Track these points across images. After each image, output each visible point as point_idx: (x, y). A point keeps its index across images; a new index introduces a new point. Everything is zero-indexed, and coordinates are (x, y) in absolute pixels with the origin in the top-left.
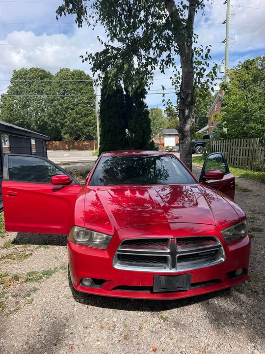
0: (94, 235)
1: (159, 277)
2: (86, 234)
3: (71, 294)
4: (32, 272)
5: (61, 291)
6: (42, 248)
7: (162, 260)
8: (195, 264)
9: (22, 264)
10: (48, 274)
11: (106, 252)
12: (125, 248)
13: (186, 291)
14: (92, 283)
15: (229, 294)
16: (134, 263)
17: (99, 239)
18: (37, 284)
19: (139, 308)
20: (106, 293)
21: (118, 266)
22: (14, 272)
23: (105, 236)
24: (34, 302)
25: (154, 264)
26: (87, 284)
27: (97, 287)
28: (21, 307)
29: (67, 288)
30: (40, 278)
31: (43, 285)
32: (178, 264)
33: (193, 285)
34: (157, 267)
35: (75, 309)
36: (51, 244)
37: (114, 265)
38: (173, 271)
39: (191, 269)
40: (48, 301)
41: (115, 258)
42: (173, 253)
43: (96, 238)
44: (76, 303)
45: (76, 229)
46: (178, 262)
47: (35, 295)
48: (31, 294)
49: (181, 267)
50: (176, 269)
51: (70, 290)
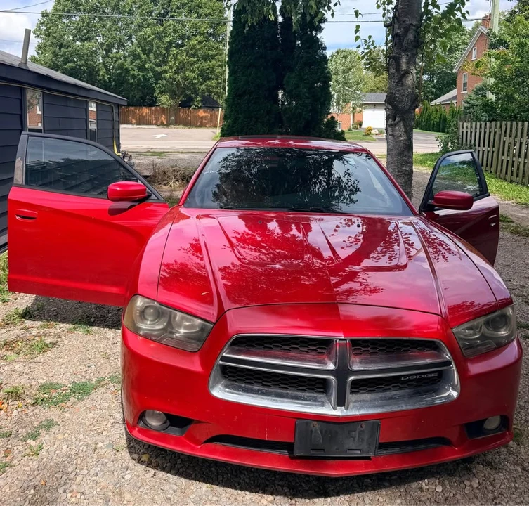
0: (175, 318)
1: (307, 424)
2: (159, 315)
3: (124, 442)
4: (51, 384)
5: (105, 433)
6: (81, 331)
7: (317, 386)
8: (391, 398)
9: (32, 365)
10: (82, 390)
11: (197, 360)
12: (238, 352)
13: (369, 458)
14: (165, 423)
15: (469, 469)
16: (256, 387)
17: (185, 327)
18: (58, 411)
19: (267, 486)
20: (193, 449)
21: (220, 392)
22: (14, 382)
23: (198, 322)
24: (44, 452)
25: (300, 394)
26: (154, 423)
27: (175, 432)
28: (15, 462)
29: (117, 425)
30: (65, 398)
31: (67, 415)
32: (351, 398)
33: (382, 446)
34: (305, 399)
35: (127, 477)
36: (99, 325)
37: (213, 387)
38: (339, 412)
39: (379, 411)
40: (73, 452)
41: (215, 372)
42: (341, 372)
43: (180, 326)
44: (132, 463)
45: (140, 302)
46: (352, 393)
47: (47, 437)
48: (39, 435)
49: (357, 404)
50: (347, 409)
51: (123, 430)
